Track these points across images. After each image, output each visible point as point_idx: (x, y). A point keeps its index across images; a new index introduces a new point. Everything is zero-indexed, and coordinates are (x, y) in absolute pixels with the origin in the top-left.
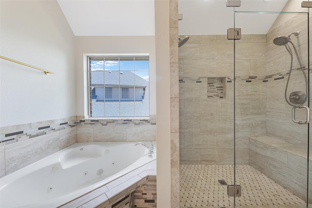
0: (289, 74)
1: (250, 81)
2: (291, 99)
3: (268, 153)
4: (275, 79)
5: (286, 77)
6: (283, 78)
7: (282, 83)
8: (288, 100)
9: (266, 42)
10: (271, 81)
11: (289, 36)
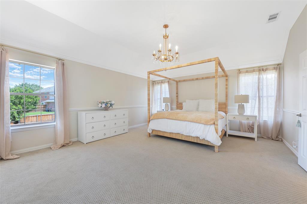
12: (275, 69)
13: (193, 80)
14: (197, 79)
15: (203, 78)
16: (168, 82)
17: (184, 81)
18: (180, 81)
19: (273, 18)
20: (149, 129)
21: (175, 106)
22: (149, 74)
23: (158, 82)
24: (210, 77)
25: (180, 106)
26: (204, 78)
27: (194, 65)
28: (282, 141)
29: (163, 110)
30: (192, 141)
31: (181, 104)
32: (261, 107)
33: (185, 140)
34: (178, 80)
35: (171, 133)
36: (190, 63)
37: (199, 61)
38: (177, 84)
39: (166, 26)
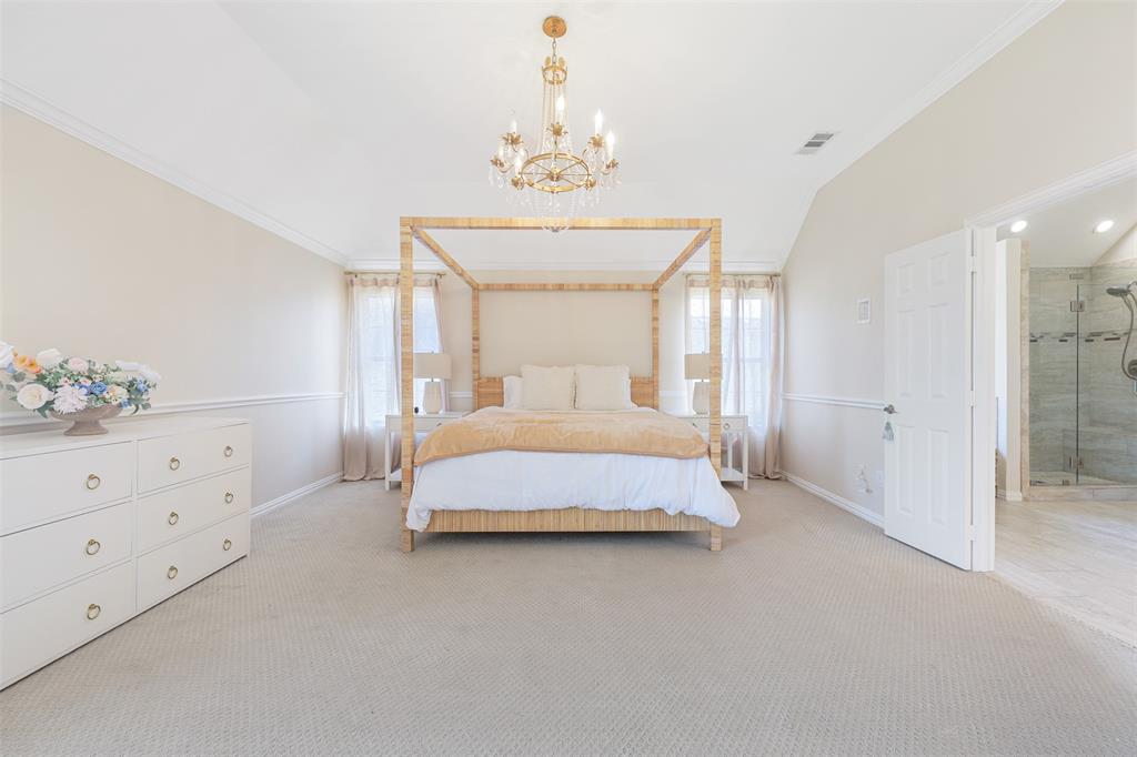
0: (1128, 334)
1: (1066, 341)
2: (1130, 371)
3: (1099, 445)
4: (1107, 339)
5: (1124, 338)
6: (1118, 339)
7: (1119, 347)
8: (1126, 369)
9: (1091, 280)
10: (1099, 341)
11: (1129, 286)
12: (768, 286)
13: (543, 288)
14: (560, 288)
15: (581, 288)
16: (436, 284)
17: (510, 288)
18: (488, 288)
19: (815, 143)
20: (417, 511)
21: (464, 393)
22: (408, 229)
23: (380, 278)
24: (604, 285)
25: (491, 390)
26: (587, 287)
27: (637, 228)
28: (786, 480)
29: (417, 410)
30: (628, 530)
31: (497, 382)
32: (741, 390)
33: (601, 530)
34: (480, 280)
35: (534, 512)
36: (625, 220)
37: (657, 220)
38: (476, 298)
39: (555, 27)
